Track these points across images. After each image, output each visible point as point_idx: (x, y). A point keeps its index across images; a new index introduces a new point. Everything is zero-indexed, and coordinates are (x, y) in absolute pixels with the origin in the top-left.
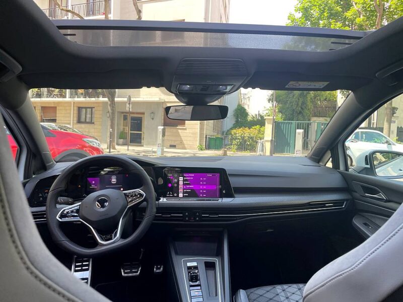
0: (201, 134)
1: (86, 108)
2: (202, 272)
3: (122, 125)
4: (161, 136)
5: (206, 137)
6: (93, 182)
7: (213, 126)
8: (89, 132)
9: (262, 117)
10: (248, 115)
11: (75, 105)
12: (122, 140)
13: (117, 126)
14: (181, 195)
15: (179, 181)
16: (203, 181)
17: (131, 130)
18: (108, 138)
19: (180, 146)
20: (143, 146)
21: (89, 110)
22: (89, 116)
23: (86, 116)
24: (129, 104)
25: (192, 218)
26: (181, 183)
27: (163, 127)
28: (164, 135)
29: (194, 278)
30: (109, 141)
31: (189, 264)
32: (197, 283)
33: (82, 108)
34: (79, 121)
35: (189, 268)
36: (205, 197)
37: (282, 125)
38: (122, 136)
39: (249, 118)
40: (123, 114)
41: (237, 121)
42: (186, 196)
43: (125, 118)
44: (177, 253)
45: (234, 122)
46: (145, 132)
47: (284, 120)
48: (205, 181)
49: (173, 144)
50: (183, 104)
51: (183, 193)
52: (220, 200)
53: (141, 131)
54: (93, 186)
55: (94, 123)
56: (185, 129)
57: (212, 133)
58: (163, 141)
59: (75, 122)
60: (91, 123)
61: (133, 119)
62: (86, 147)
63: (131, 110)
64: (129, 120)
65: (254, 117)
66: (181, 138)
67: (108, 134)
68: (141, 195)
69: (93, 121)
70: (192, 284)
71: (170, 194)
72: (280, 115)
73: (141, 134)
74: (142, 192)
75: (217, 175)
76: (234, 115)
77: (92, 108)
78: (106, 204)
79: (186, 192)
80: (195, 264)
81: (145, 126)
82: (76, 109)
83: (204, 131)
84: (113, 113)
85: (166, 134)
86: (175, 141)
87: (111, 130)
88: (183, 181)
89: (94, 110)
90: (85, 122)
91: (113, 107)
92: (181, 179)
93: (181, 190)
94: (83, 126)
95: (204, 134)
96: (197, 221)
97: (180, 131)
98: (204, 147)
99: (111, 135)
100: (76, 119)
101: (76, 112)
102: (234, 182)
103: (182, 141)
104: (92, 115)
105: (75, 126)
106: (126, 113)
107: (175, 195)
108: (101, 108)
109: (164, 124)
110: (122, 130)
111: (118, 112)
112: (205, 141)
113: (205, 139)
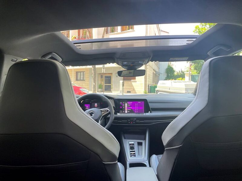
0: (145, 84)
1: (80, 72)
2: (136, 146)
3: (100, 81)
4: (122, 86)
5: (148, 86)
6: (87, 106)
7: (152, 79)
8: (82, 85)
9: (183, 73)
10: (175, 72)
11: (75, 71)
12: (100, 89)
13: (97, 81)
14: (126, 112)
15: (125, 105)
16: (136, 105)
17: (105, 84)
18: (93, 88)
19: (133, 92)
20: (112, 92)
21: (82, 73)
22: (82, 76)
23: (80, 77)
24: (104, 69)
25: (132, 122)
26: (126, 106)
27: (123, 81)
28: (123, 85)
29: (132, 148)
30: (93, 90)
31: (130, 143)
32: (134, 150)
33: (78, 72)
34: (77, 80)
35: (130, 144)
36: (137, 113)
37: (196, 77)
38: (100, 87)
39: (176, 73)
40: (100, 75)
41: (168, 76)
42: (129, 112)
43: (102, 77)
44: (125, 138)
45: (166, 76)
46: (113, 84)
47: (198, 74)
48: (137, 105)
49: (129, 90)
50: (126, 70)
51: (127, 111)
52: (145, 114)
53: (111, 84)
54: (87, 108)
55: (84, 80)
56: (136, 82)
57: (152, 83)
58: (123, 89)
59: (75, 80)
60: (83, 80)
61: (106, 77)
62: (81, 93)
63: (105, 72)
64: (104, 78)
65: (178, 73)
66: (133, 87)
67: (93, 86)
68: (108, 111)
69: (84, 79)
70: (131, 150)
71: (121, 111)
72: (196, 71)
73: (111, 85)
74: (108, 109)
75: (143, 102)
76: (166, 72)
77: (83, 72)
78: (93, 115)
79: (129, 111)
80: (133, 143)
81: (113, 81)
82: (75, 73)
83: (147, 82)
84: (95, 75)
85: (125, 85)
86: (130, 89)
87: (94, 84)
88: (127, 105)
89: (84, 73)
90: (80, 80)
91: (95, 71)
92: (126, 104)
93: (126, 110)
94: (79, 82)
95: (147, 84)
96: (134, 124)
97: (133, 83)
98: (147, 92)
99: (94, 86)
100: (75, 78)
101: (75, 74)
102: (151, 106)
103: (134, 88)
104: (83, 76)
105: (75, 83)
106: (102, 74)
107: (124, 112)
108: (89, 72)
109: (123, 79)
110: (100, 83)
111: (98, 74)
112: (147, 88)
113: (147, 87)
